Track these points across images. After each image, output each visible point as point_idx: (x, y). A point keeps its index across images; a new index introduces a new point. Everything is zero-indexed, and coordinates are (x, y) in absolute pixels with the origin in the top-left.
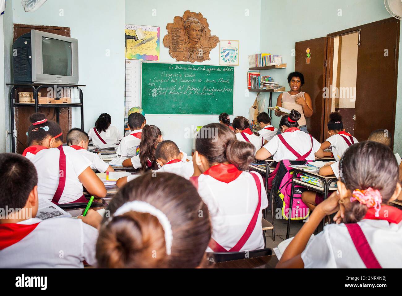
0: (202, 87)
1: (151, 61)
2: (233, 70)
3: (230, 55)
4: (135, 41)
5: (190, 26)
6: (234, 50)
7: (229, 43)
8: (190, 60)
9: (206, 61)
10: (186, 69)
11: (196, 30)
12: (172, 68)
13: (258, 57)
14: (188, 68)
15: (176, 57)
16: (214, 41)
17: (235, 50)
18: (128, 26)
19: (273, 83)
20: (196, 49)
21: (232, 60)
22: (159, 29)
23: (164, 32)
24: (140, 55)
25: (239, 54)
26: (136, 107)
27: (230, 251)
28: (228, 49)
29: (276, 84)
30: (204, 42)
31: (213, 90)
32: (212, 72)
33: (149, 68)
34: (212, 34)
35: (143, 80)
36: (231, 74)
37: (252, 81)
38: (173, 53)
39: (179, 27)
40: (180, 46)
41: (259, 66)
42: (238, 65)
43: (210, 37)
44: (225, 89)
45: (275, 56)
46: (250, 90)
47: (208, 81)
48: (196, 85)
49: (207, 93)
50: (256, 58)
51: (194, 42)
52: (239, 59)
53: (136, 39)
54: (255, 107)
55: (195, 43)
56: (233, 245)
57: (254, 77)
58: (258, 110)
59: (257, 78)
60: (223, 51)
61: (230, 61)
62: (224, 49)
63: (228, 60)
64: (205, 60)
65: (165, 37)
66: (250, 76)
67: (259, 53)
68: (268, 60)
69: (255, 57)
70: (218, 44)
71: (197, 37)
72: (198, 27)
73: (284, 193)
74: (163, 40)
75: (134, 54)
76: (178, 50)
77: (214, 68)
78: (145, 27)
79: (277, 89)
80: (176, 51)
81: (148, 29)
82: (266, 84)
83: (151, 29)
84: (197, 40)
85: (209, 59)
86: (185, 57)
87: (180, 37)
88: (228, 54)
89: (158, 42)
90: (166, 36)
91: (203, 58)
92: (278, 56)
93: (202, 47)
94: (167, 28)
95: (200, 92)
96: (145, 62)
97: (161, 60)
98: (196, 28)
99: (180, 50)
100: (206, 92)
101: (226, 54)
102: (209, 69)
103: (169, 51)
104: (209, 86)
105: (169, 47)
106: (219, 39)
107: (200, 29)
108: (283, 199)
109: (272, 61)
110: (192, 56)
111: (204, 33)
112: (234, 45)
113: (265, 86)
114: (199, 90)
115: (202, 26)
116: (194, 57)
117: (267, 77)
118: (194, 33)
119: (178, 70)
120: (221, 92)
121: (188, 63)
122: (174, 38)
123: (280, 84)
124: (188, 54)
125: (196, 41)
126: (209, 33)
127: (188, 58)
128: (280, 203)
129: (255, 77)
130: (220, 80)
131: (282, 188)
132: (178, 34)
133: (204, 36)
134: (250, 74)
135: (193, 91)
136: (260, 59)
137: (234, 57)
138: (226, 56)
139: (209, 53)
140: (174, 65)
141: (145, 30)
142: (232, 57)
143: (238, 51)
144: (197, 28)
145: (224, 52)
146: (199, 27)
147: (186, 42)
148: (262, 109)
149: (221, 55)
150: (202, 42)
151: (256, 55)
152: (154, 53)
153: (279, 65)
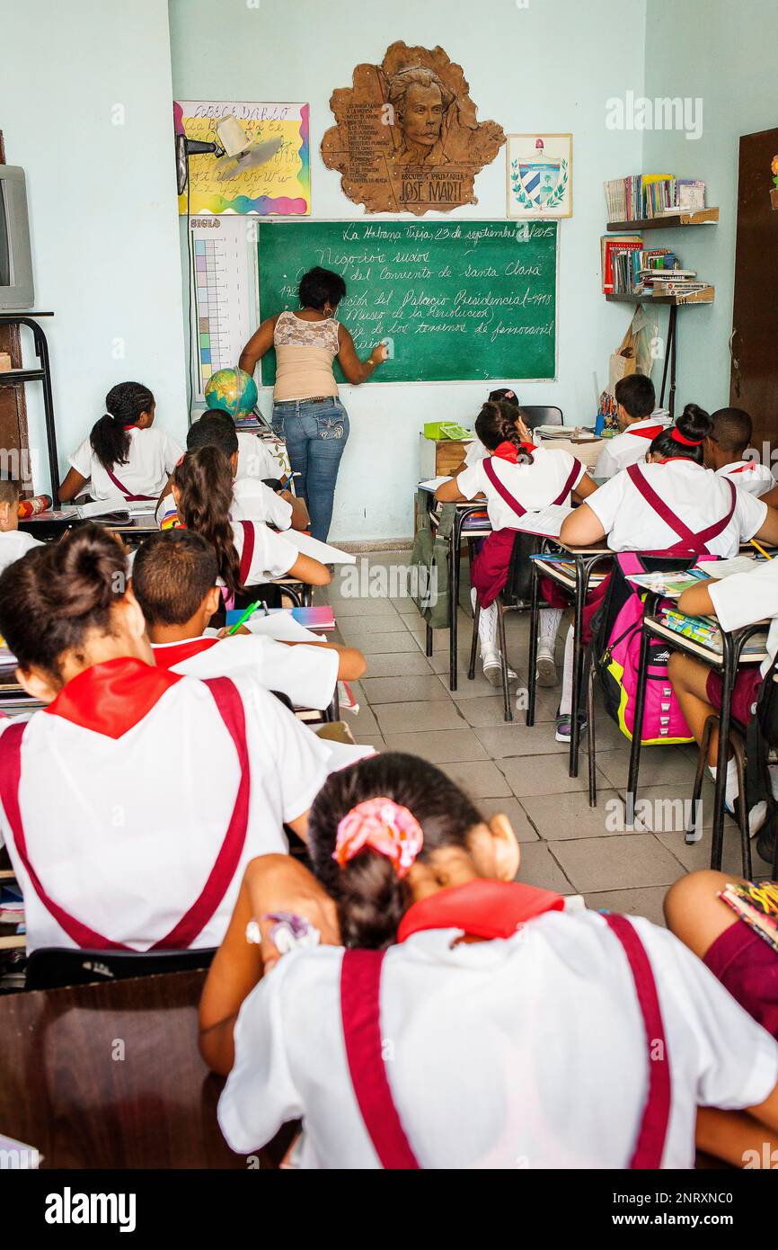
0: (453, 295)
1: (285, 217)
2: (554, 232)
3: (543, 183)
4: (218, 157)
5: (404, 93)
6: (556, 167)
7: (540, 145)
8: (409, 206)
9: (463, 207)
10: (398, 236)
11: (424, 109)
12: (355, 236)
13: (633, 189)
14: (404, 232)
15: (365, 200)
16: (492, 138)
17: (559, 168)
18: (206, 105)
19: (676, 272)
20: (428, 171)
21: (550, 201)
22: (305, 112)
23: (324, 121)
24: (248, 200)
25: (571, 181)
26: (229, 370)
27: (152, 949)
28: (534, 165)
29: (687, 277)
30: (455, 146)
31: (487, 300)
32: (484, 242)
33: (280, 240)
34: (481, 117)
35: (263, 278)
36: (548, 245)
37: (616, 267)
38: (356, 186)
39: (370, 101)
40: (376, 163)
41: (634, 216)
42: (570, 216)
43: (474, 127)
44: (528, 297)
45: (684, 182)
46: (610, 295)
47: (472, 272)
48: (434, 285)
49: (468, 310)
50: (627, 190)
51: (420, 146)
52: (571, 194)
53: (219, 152)
54: (626, 353)
55: (426, 150)
56: (163, 930)
57: (621, 253)
58: (637, 362)
59: (629, 256)
60: (517, 172)
61: (545, 204)
62: (521, 166)
63: (537, 200)
64: (460, 205)
65: (325, 136)
66: (610, 251)
67: (634, 173)
68: (660, 197)
69: (622, 188)
70: (502, 149)
71: (429, 130)
72: (430, 95)
73: (622, 661)
74: (322, 147)
75: (229, 197)
76: (371, 175)
77: (490, 230)
78: (261, 106)
79: (684, 295)
80: (365, 181)
81: (269, 113)
82: (653, 279)
83: (279, 113)
84: (428, 142)
85: (474, 201)
86: (393, 199)
87: (376, 133)
88: (536, 181)
89: (304, 152)
90: (329, 133)
91: (453, 198)
92: (692, 182)
93: (449, 162)
94: (333, 104)
95: (445, 308)
96: (265, 219)
97: (317, 214)
98: (423, 99)
99: (375, 176)
100: (465, 308)
101: (528, 180)
102: (474, 233)
103: (342, 180)
104: (475, 288)
105: (341, 168)
106: (505, 133)
107: (439, 102)
108: (621, 681)
109: (672, 202)
110: (418, 194)
111: (455, 115)
112: (555, 150)
113: (649, 285)
114: (442, 303)
115: (445, 90)
116: (424, 195)
117: (661, 254)
118: (419, 118)
119: (375, 242)
120: (514, 306)
121: (405, 216)
122: (355, 138)
123: (699, 278)
124: (404, 187)
125: (426, 145)
126: (471, 114)
127: (404, 202)
128: (613, 691)
129: (625, 253)
130: (512, 268)
131: (616, 643)
132: (369, 122)
133: (456, 126)
134: (609, 244)
135: (424, 308)
136: (639, 193)
137: (556, 189)
138: (529, 188)
139: (472, 181)
140: (360, 227)
141: (260, 116)
142: (550, 189)
143: (568, 169)
144: (428, 99)
145: (523, 175)
146: (436, 98)
147: (395, 150)
148: (647, 358)
149: (513, 186)
150: (448, 144)
151: (627, 181)
152: (293, 191)
153: (691, 215)
